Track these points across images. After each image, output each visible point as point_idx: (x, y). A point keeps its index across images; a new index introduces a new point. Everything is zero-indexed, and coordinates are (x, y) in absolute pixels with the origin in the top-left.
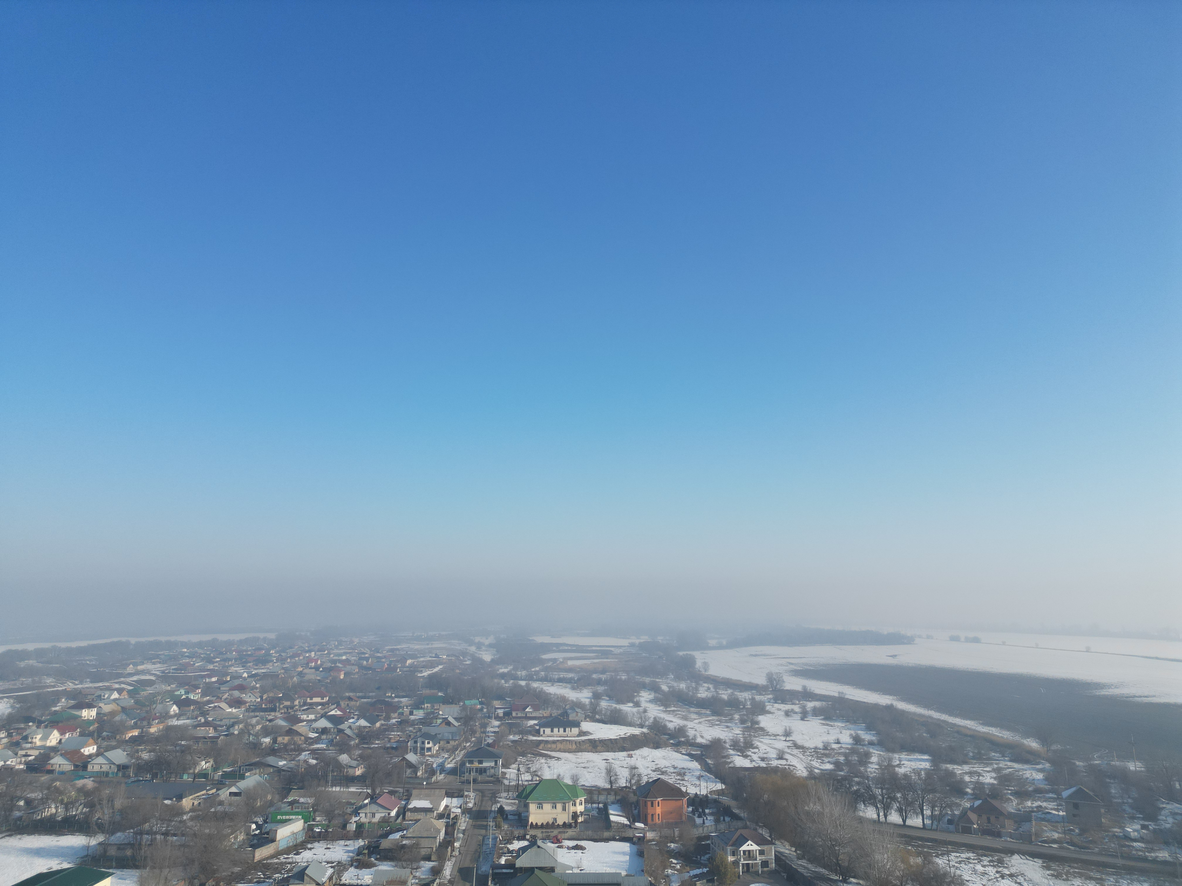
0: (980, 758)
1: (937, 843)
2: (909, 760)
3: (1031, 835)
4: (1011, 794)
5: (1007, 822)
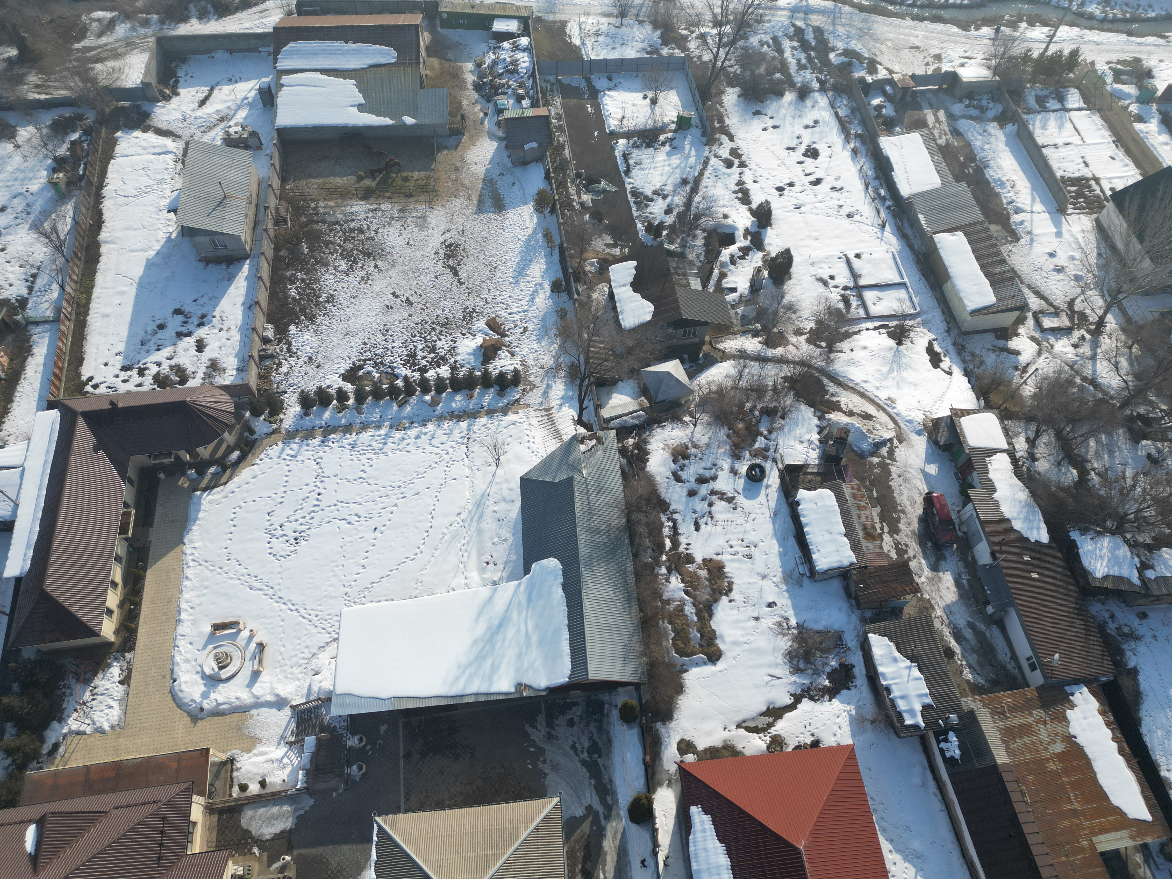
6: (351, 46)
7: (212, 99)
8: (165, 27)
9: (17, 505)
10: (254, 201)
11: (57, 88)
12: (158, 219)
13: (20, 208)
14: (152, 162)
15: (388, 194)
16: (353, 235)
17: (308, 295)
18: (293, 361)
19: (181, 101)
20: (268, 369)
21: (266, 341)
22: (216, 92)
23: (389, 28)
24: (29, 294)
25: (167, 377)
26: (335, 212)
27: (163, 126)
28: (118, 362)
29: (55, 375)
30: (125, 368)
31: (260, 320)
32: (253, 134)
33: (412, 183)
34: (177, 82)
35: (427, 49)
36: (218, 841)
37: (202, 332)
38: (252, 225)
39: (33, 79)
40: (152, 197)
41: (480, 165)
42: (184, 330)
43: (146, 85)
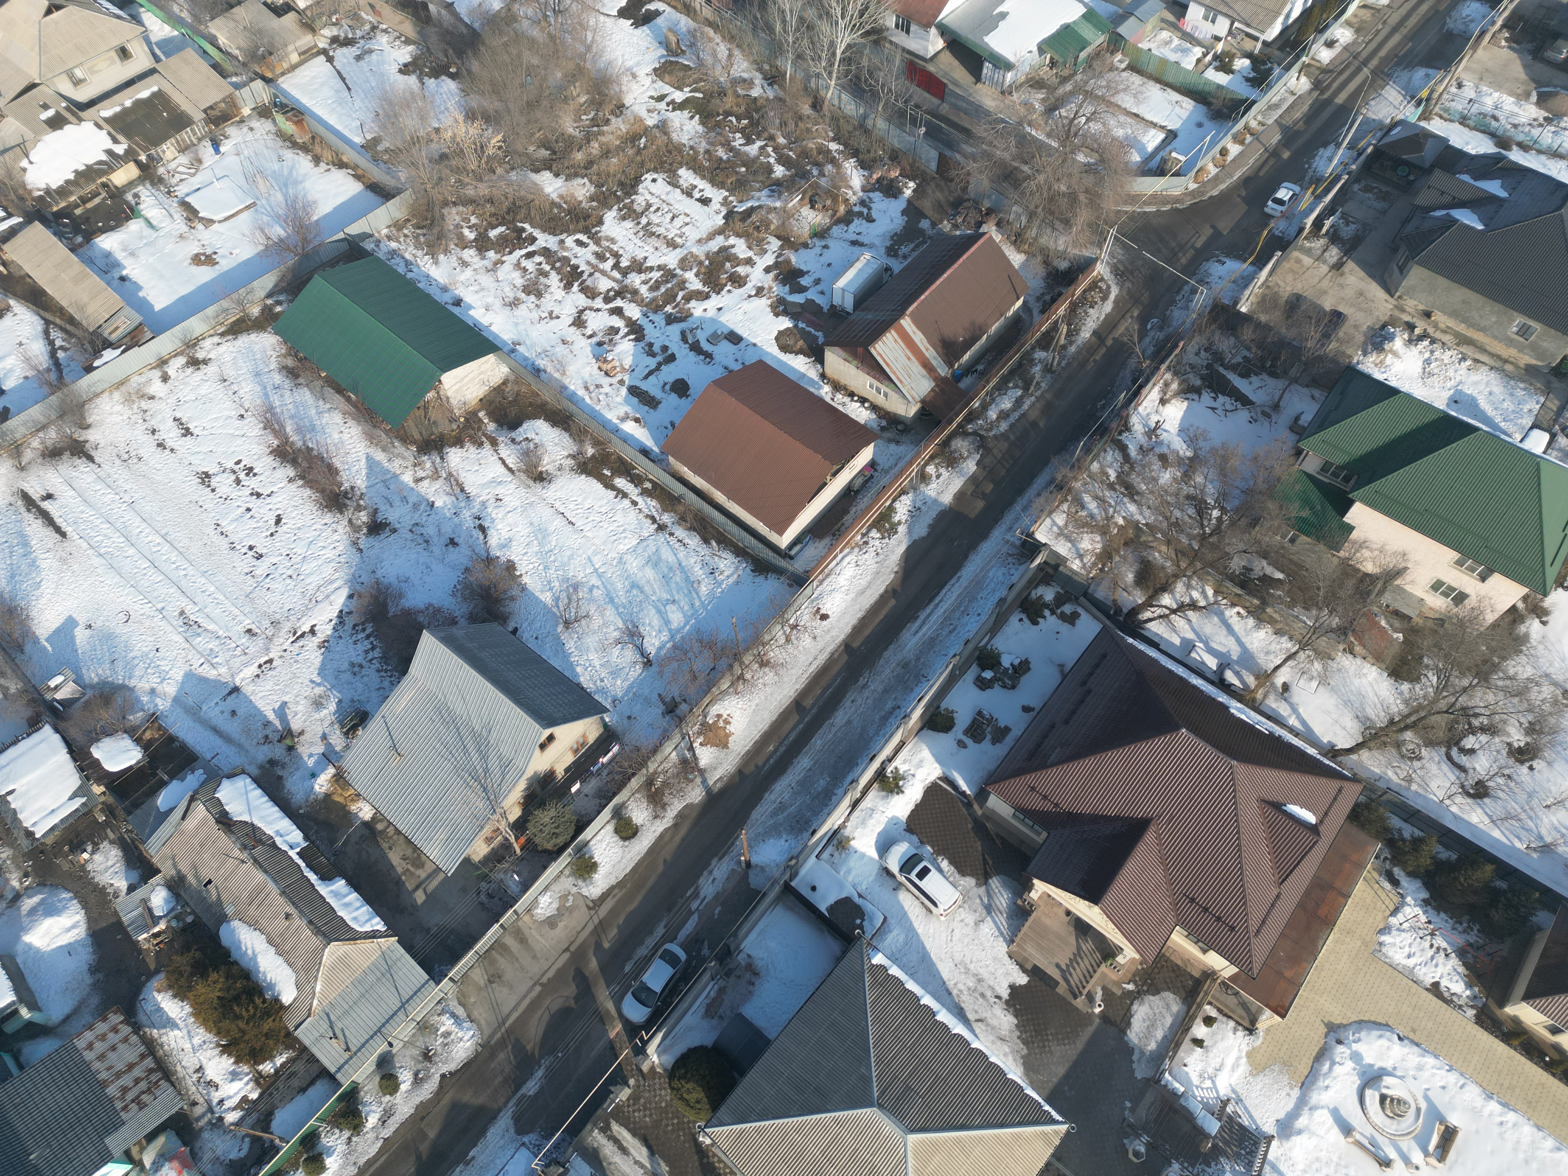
36: (1168, 960)
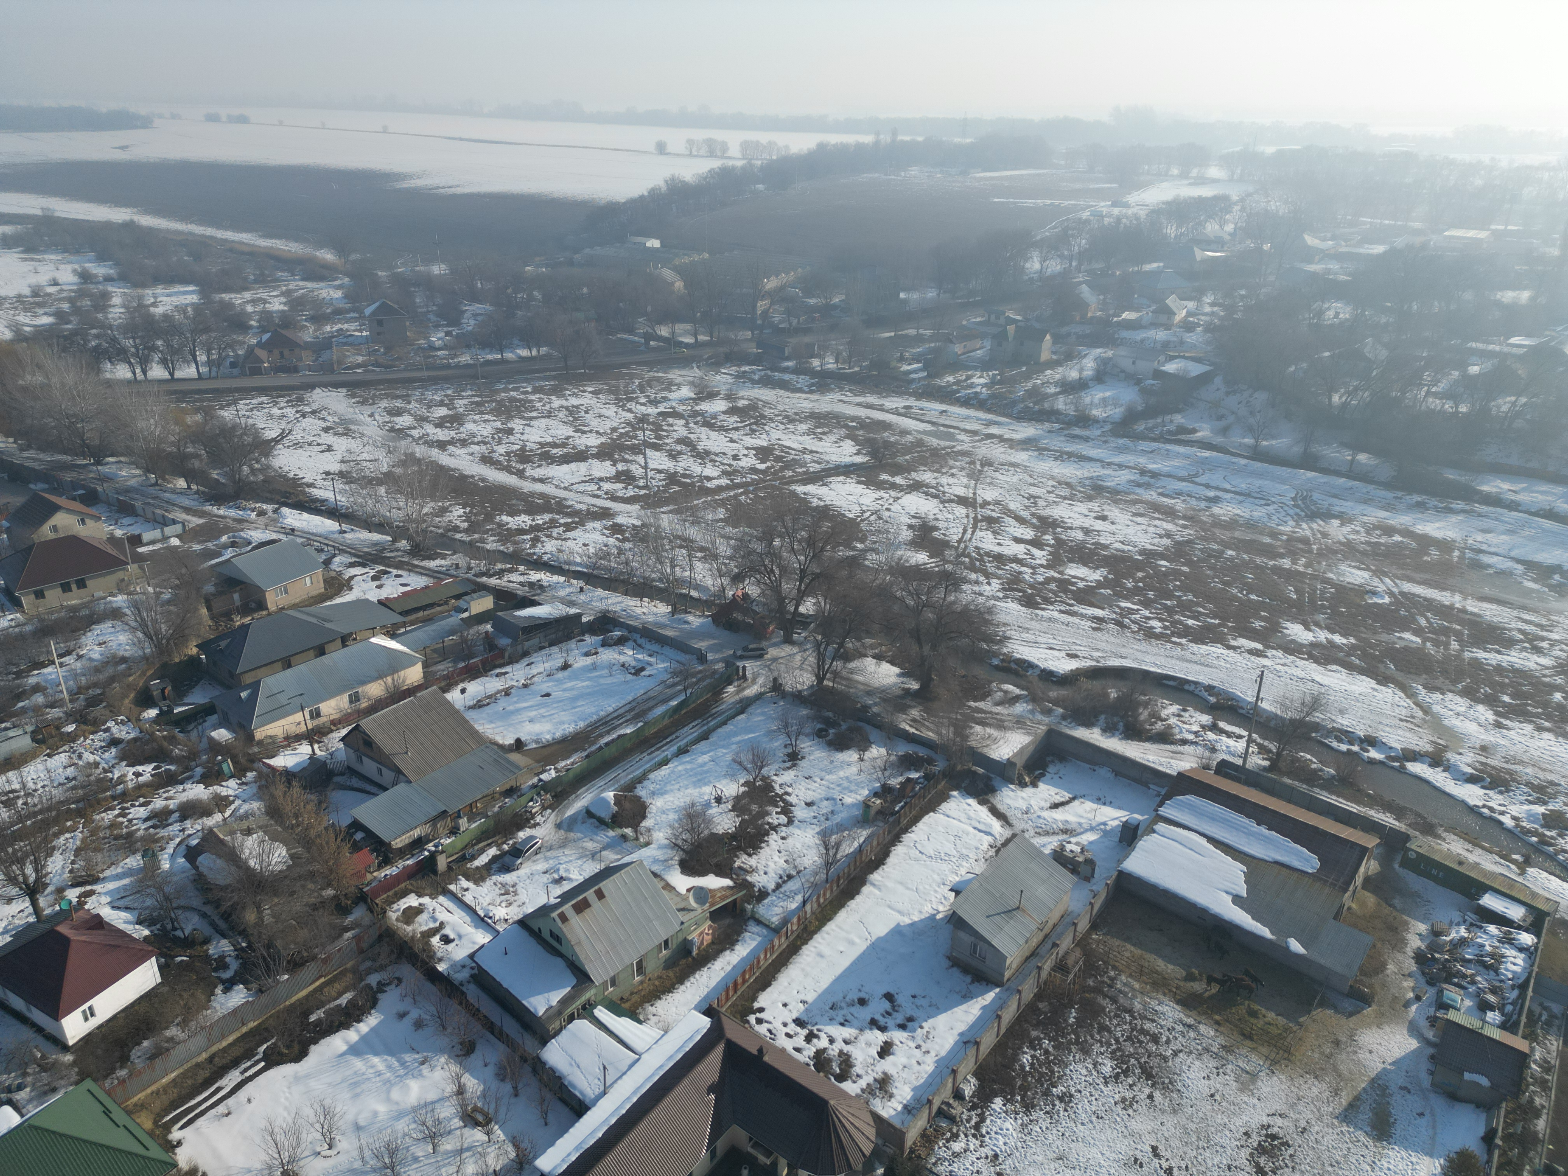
0: (263, 281)
1: (219, 393)
2: (168, 296)
3: (332, 364)
4: (306, 320)
5: (304, 354)
6: (1263, 830)
7: (1067, 807)
8: (1064, 723)
9: (605, 1093)
10: (1047, 930)
11: (929, 729)
12: (936, 891)
13: (824, 811)
14: (967, 834)
15: (1217, 1017)
16: (1142, 1038)
17: (1042, 1075)
18: (973, 1143)
19: (1034, 794)
20: (938, 1133)
21: (958, 1095)
22: (1076, 803)
23: (1325, 834)
24: (774, 891)
25: (829, 1061)
26: (1134, 997)
27: (1001, 808)
28: (797, 1010)
29: (735, 984)
30: (799, 1022)
31: (967, 1067)
32: (1090, 863)
33: (1260, 1023)
34: (1043, 775)
35: (1367, 880)
37: (897, 1036)
38: (1027, 954)
39: (915, 713)
40: (945, 867)
41: (1375, 1056)
42: (882, 1021)
43: (1010, 763)
